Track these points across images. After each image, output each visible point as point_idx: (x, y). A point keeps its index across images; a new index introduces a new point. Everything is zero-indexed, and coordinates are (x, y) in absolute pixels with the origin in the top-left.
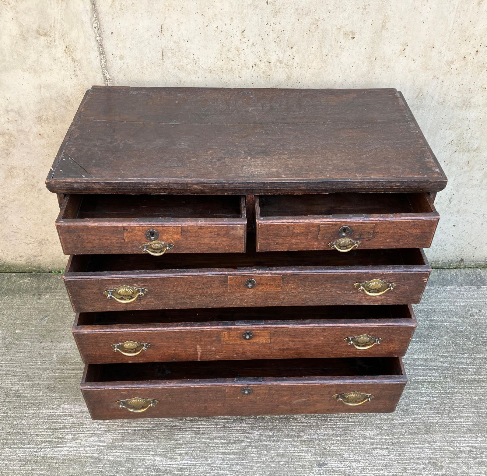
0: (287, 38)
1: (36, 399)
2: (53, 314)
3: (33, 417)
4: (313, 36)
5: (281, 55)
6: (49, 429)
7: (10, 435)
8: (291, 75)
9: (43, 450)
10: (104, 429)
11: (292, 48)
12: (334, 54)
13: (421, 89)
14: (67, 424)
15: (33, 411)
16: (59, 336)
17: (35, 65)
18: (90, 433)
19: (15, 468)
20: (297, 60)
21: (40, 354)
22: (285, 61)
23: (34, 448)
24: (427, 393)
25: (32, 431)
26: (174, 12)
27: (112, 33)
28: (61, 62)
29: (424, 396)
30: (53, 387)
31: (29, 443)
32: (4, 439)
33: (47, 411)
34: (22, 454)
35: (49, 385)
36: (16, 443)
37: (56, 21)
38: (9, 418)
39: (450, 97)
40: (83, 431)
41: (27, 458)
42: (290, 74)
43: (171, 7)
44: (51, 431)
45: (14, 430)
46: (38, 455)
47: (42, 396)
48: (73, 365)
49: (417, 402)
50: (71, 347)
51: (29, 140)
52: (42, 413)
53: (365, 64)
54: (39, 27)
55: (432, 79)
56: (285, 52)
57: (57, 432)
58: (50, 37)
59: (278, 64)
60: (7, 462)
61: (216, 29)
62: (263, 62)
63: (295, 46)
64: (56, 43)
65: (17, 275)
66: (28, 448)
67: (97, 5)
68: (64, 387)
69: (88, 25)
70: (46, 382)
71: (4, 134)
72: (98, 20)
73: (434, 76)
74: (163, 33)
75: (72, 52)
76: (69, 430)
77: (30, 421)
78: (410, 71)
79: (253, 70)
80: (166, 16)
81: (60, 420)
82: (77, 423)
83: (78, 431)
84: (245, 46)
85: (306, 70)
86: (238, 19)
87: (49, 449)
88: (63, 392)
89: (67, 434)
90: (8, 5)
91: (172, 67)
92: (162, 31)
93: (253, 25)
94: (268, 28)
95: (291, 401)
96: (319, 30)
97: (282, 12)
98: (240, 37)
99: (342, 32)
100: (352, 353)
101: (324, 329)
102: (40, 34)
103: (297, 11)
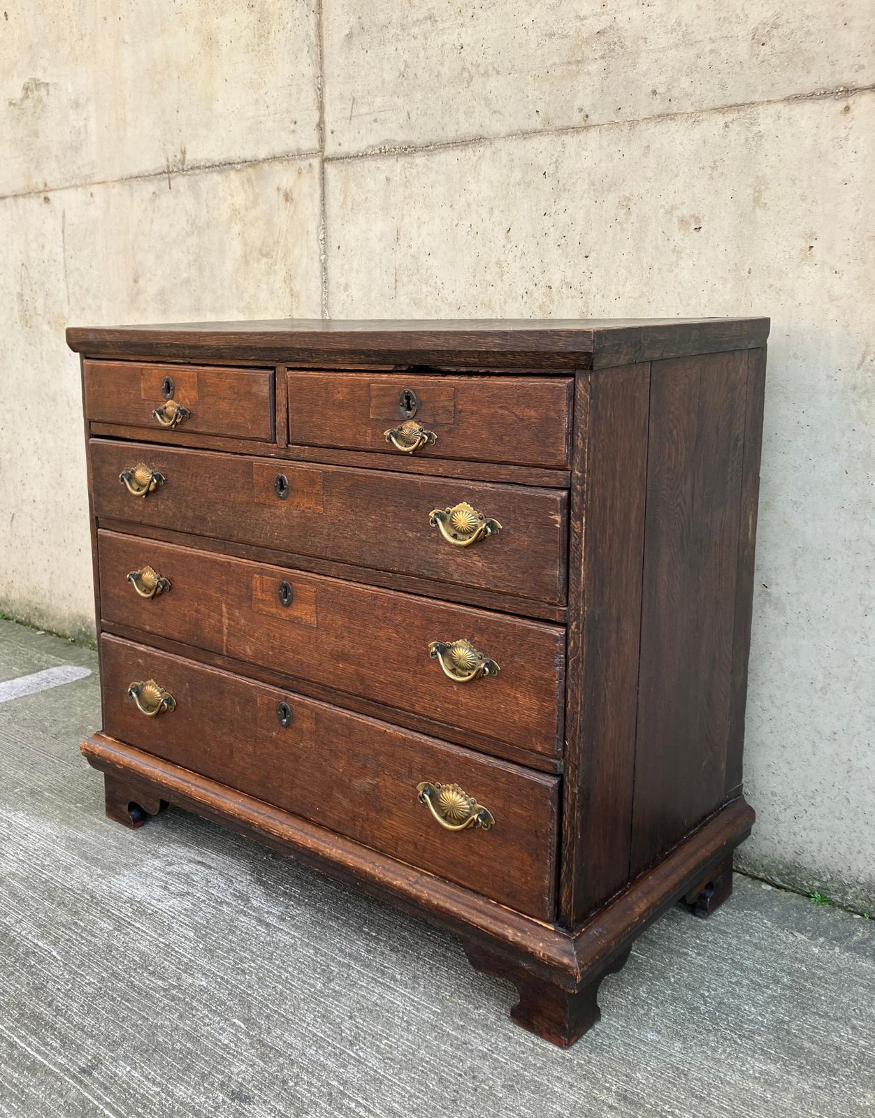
0: (577, 238)
4: (623, 230)
5: (569, 273)
8: (587, 312)
11: (587, 257)
12: (665, 264)
13: (867, 344)
20: (595, 280)
22: (575, 283)
26: (414, 206)
27: (339, 247)
37: (281, 233)
42: (585, 310)
43: (412, 198)
47: (15, 793)
53: (729, 285)
56: (576, 265)
58: (272, 257)
59: (564, 290)
61: (470, 230)
62: (539, 286)
63: (592, 254)
64: (276, 268)
67: (327, 207)
69: (313, 236)
70: (41, 783)
72: (325, 229)
74: (399, 242)
75: (292, 280)
78: (832, 299)
79: (523, 304)
80: (405, 212)
84: (511, 256)
85: (613, 301)
86: (501, 208)
90: (238, 215)
92: (397, 238)
93: (524, 217)
94: (547, 222)
95: (350, 781)
96: (633, 219)
97: (569, 190)
98: (503, 242)
99: (675, 220)
100: (451, 706)
101: (394, 602)
102: (262, 255)
103: (593, 184)
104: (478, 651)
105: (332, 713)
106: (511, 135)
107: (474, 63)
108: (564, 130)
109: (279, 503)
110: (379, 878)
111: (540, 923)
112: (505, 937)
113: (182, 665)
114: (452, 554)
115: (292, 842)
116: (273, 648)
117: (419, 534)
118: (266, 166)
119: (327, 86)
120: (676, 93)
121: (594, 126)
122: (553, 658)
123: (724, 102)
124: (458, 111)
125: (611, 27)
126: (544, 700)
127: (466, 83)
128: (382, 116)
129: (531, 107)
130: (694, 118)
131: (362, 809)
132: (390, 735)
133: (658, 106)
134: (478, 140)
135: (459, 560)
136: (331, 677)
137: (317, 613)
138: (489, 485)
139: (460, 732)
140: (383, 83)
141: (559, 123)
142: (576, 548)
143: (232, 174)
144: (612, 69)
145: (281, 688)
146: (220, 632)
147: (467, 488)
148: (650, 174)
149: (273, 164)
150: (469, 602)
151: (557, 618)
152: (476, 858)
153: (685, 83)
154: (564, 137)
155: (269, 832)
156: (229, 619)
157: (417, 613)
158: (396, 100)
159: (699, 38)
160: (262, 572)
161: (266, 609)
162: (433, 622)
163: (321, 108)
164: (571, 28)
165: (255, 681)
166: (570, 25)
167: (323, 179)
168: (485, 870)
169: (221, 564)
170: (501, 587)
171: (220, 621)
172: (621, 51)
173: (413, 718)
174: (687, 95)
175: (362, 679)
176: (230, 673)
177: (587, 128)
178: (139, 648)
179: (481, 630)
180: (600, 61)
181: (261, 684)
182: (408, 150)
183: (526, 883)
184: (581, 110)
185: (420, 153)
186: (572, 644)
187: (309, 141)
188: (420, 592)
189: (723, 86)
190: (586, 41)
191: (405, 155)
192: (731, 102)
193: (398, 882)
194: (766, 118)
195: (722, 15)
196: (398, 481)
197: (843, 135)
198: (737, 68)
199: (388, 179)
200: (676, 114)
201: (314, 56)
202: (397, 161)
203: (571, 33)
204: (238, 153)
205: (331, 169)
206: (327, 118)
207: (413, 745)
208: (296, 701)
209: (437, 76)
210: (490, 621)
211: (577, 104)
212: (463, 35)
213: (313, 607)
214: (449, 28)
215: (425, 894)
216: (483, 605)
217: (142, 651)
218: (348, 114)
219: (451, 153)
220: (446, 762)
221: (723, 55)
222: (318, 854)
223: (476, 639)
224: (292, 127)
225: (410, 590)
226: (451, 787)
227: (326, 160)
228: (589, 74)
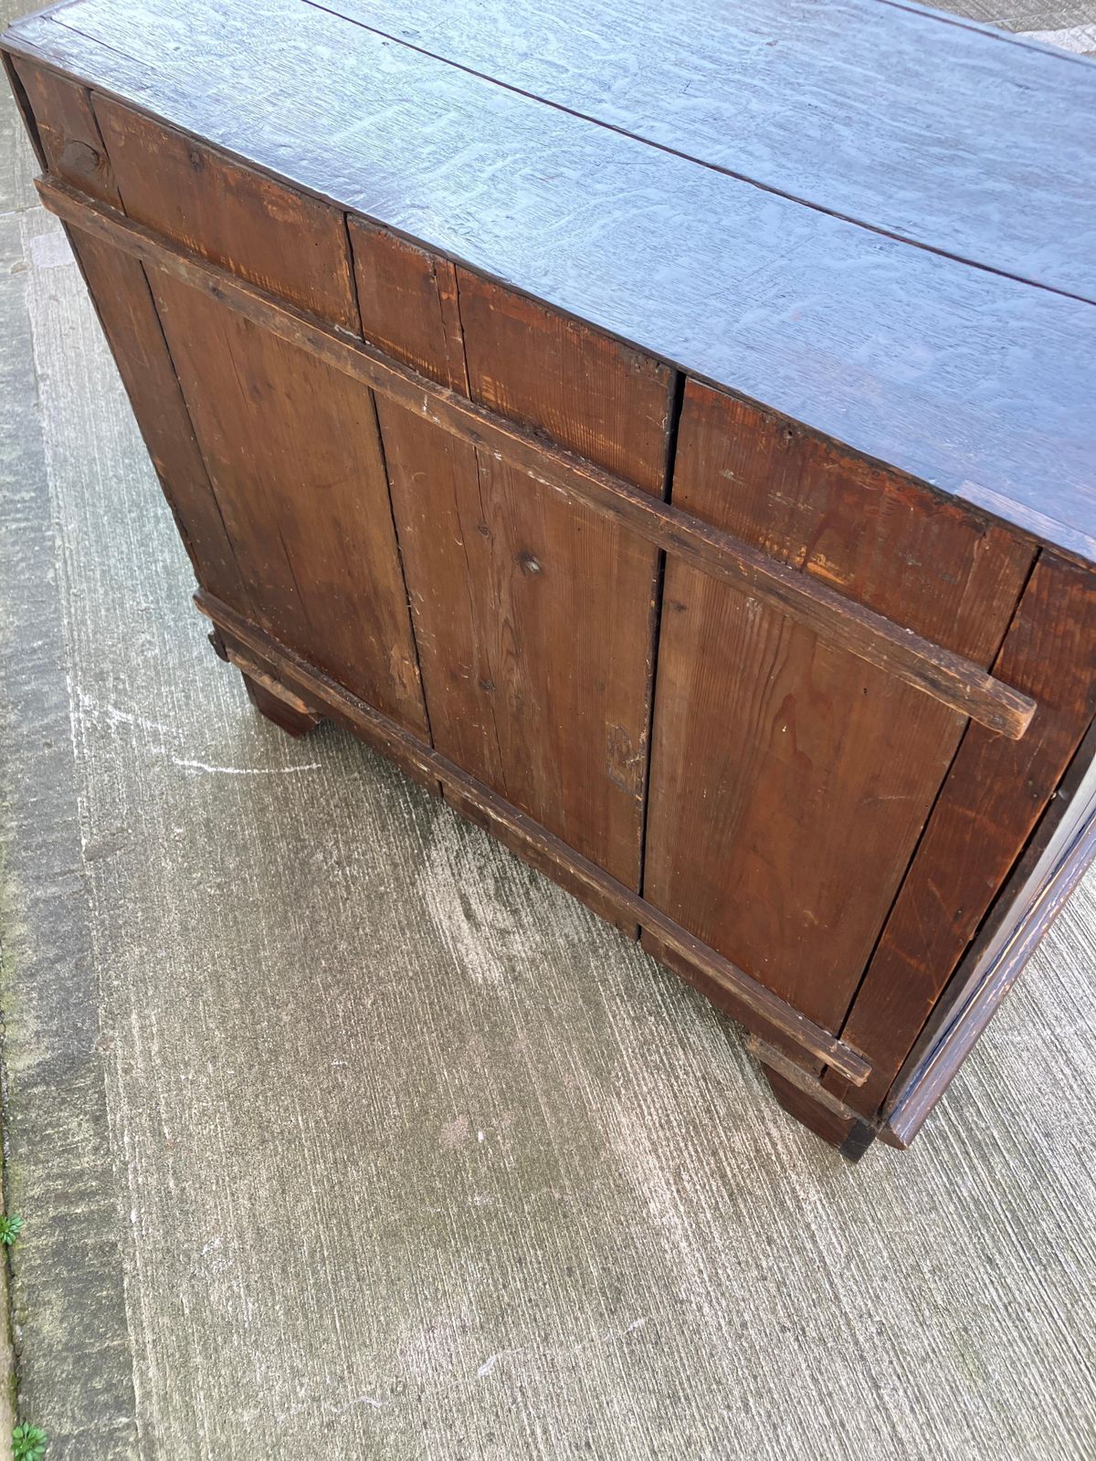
1: (662, 1324)
3: (723, 1294)
6: (739, 1215)
7: (803, 1330)
9: (802, 1195)
10: (683, 1057)
14: (707, 1169)
15: (706, 1309)
18: (707, 1088)
19: (880, 1244)
23: (808, 1226)
25: (764, 1265)
30: (604, 1294)
31: (801, 1250)
32: (823, 1340)
33: (689, 1259)
34: (839, 1251)
35: (601, 1315)
36: (816, 1291)
38: (755, 1378)
40: (708, 1111)
41: (841, 1228)
44: (742, 1206)
45: (784, 1329)
46: (821, 1200)
47: (647, 1311)
52: (700, 1271)
57: (738, 1185)
60: (877, 1282)
66: (815, 1242)
68: (593, 1257)
70: (594, 1333)
76: (722, 1154)
77: (739, 1293)
81: (702, 1198)
82: (693, 1144)
83: (715, 1127)
87: (794, 1177)
88: (612, 1248)
89: (733, 1151)
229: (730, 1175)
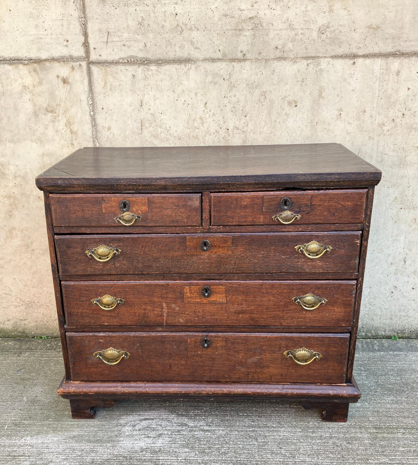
0: (241, 108)
2: (30, 367)
4: (263, 105)
5: (237, 123)
6: (8, 456)
10: (62, 458)
11: (246, 116)
12: (281, 120)
13: (360, 150)
14: (26, 453)
16: (32, 383)
17: (41, 136)
18: (48, 461)
20: (250, 126)
21: (11, 397)
22: (240, 127)
24: (404, 437)
26: (151, 90)
27: (103, 108)
28: (62, 134)
29: (401, 440)
30: (19, 423)
33: (9, 442)
35: (15, 421)
37: (61, 100)
39: (386, 156)
40: (41, 459)
43: (149, 86)
44: (10, 458)
47: (7, 429)
48: (41, 406)
49: (394, 445)
50: (42, 391)
51: (29, 202)
53: (309, 128)
54: (48, 106)
55: (368, 140)
56: (240, 120)
57: (16, 459)
58: (56, 113)
59: (235, 130)
61: (185, 102)
62: (223, 129)
63: (249, 115)
64: (59, 118)
65: (3, 339)
67: (93, 87)
69: (85, 102)
70: (13, 418)
71: (10, 197)
72: (93, 99)
73: (370, 137)
74: (143, 107)
75: (71, 125)
76: (27, 458)
78: (348, 133)
79: (214, 137)
80: (145, 93)
81: (20, 449)
82: (36, 452)
83: (36, 459)
84: (207, 115)
85: (258, 135)
86: (202, 93)
88: (27, 427)
89: (25, 461)
90: (27, 89)
91: (149, 135)
92: (141, 105)
93: (214, 98)
94: (226, 101)
95: (246, 360)
96: (267, 101)
97: (236, 87)
98: (203, 109)
99: (286, 102)
100: (302, 320)
101: (273, 285)
102: (48, 111)
103: (248, 85)
104: (317, 296)
105: (235, 336)
106: (205, 60)
107: (184, 23)
108: (233, 60)
109: (203, 253)
110: (266, 393)
111: (340, 384)
112: (329, 395)
113: (134, 336)
114: (306, 262)
115: (215, 393)
116: (198, 316)
117: (288, 256)
118: (47, 64)
119: (89, 23)
120: (286, 49)
121: (248, 60)
122: (352, 292)
123: (307, 55)
124: (175, 45)
125: (256, 16)
126: (347, 308)
127: (179, 32)
128: (128, 43)
129: (216, 48)
130: (294, 60)
131: (252, 369)
132: (269, 338)
133: (278, 54)
134: (187, 61)
135: (309, 264)
136: (235, 322)
137: (226, 297)
138: (326, 232)
139: (304, 328)
140: (128, 26)
141: (230, 57)
142: (364, 251)
143: (21, 66)
144: (257, 35)
145: (202, 332)
146: (162, 316)
147: (315, 235)
148: (275, 82)
149: (52, 63)
150: (312, 279)
151: (353, 277)
152: (312, 371)
153: (290, 45)
154: (233, 63)
155: (200, 394)
156: (168, 309)
157: (285, 287)
158: (137, 36)
159: (296, 27)
160: (190, 285)
161: (193, 300)
162: (293, 289)
163: (86, 35)
164: (236, 14)
165: (185, 333)
166: (235, 12)
167: (90, 73)
168: (316, 374)
169: (163, 285)
170: (330, 271)
171: (162, 311)
172: (261, 28)
173: (280, 328)
174: (291, 50)
175: (253, 319)
176: (167, 333)
177: (245, 60)
178: (100, 335)
179: (318, 288)
180: (251, 31)
181: (189, 333)
182: (145, 62)
183: (336, 373)
184: (242, 52)
185: (154, 64)
186: (359, 286)
187: (78, 51)
188: (285, 279)
189: (307, 49)
190: (244, 21)
191: (144, 64)
192: (309, 55)
193: (276, 391)
194: (324, 63)
195: (306, 19)
196: (277, 236)
197: (353, 73)
198: (312, 42)
199: (134, 76)
200: (286, 58)
201: (78, 6)
202: (139, 67)
203: (236, 16)
204: (23, 54)
205: (95, 69)
206: (90, 40)
207: (281, 338)
208: (213, 336)
209: (162, 27)
210: (323, 284)
211: (240, 49)
212: (177, 8)
213: (224, 295)
214: (168, 3)
215: (290, 391)
216: (318, 279)
217: (102, 336)
218: (105, 39)
219: (172, 65)
220: (299, 341)
221: (307, 36)
222: (231, 394)
223: (316, 292)
224: (65, 43)
225: (280, 279)
226: (301, 349)
227: (90, 63)
228: (246, 36)
229: (20, 458)
